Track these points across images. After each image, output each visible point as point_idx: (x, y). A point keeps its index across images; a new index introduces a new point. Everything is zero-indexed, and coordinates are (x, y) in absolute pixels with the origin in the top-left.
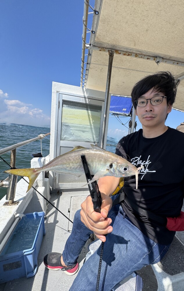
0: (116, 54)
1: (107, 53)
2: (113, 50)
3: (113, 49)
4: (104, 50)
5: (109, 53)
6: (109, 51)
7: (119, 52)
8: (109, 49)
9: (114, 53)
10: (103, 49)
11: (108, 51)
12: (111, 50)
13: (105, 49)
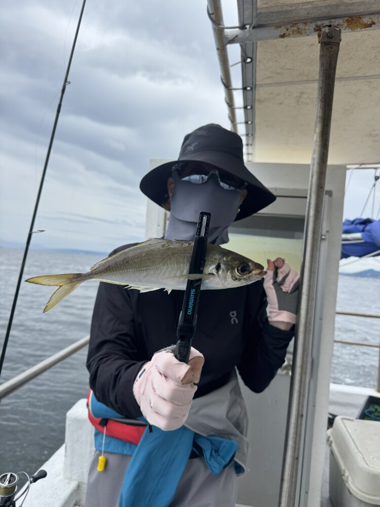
0: (353, 30)
1: (314, 39)
2: (335, 22)
3: (335, 18)
4: (299, 32)
5: (319, 36)
6: (318, 29)
7: (366, 20)
8: (319, 23)
9: (340, 31)
10: (295, 28)
11: (315, 30)
12: (327, 23)
13: (301, 26)
